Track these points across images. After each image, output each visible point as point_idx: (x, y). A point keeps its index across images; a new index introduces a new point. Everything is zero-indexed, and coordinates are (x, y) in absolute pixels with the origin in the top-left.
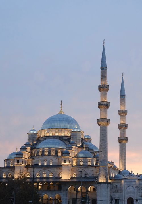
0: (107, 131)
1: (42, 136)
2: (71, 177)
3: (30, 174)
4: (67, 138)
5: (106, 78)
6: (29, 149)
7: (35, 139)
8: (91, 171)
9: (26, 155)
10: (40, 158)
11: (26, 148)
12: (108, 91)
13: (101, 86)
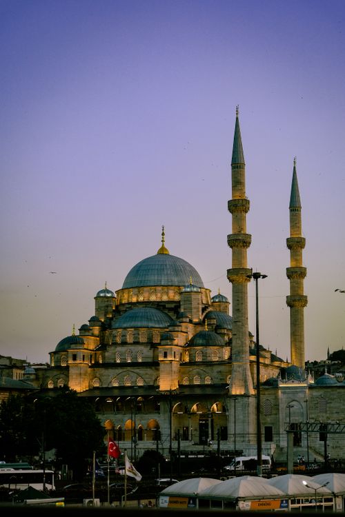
0: (247, 293)
1: (123, 302)
2: (179, 385)
3: (100, 379)
4: (173, 306)
5: (244, 186)
6: (96, 330)
7: (110, 308)
8: (218, 372)
9: (91, 343)
10: (119, 349)
11: (91, 328)
12: (246, 212)
13: (234, 203)
